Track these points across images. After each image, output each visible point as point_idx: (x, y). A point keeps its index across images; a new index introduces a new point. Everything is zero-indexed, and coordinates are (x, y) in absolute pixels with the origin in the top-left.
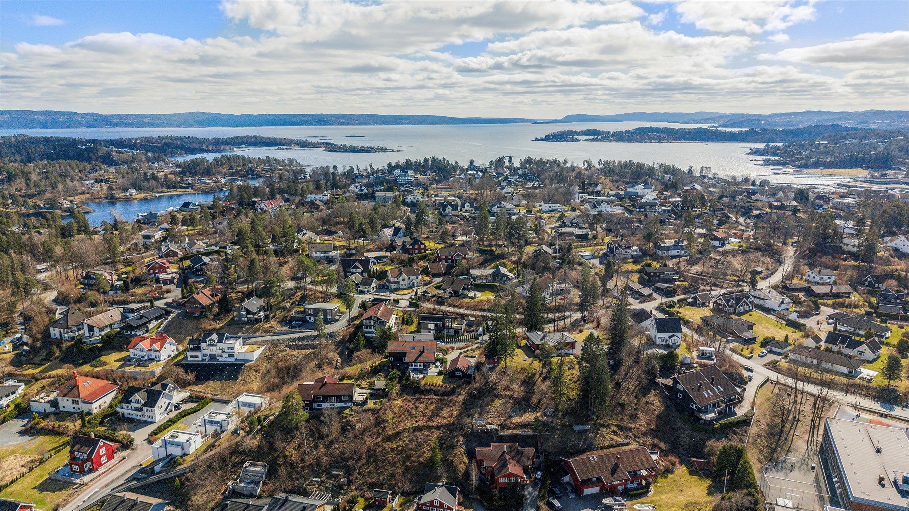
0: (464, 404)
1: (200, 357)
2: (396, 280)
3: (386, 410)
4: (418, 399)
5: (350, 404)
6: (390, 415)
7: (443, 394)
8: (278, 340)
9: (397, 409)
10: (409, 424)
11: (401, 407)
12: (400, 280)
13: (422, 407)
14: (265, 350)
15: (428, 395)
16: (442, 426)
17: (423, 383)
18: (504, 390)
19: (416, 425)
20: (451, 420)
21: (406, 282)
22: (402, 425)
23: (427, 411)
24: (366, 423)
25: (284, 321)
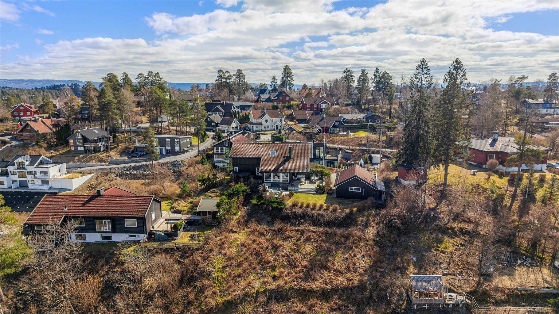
0: (376, 243)
1: (5, 183)
2: (258, 121)
3: (211, 251)
4: (280, 231)
5: (141, 237)
6: (218, 261)
7: (330, 224)
8: (110, 169)
9: (234, 250)
10: (257, 284)
11: (244, 245)
12: (263, 120)
13: (287, 246)
14: (92, 179)
15: (300, 224)
16: (335, 291)
17: (289, 203)
18: (454, 220)
19: (273, 286)
20: (356, 279)
21: (269, 124)
22: (243, 284)
23: (297, 255)
24: (165, 279)
25: (126, 152)
